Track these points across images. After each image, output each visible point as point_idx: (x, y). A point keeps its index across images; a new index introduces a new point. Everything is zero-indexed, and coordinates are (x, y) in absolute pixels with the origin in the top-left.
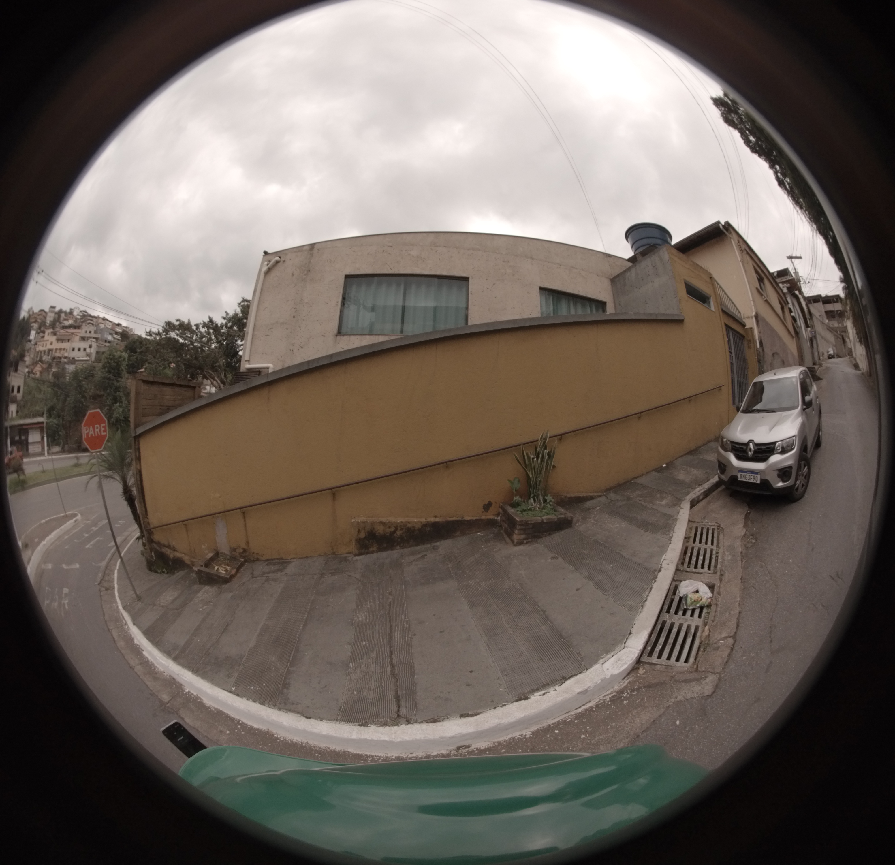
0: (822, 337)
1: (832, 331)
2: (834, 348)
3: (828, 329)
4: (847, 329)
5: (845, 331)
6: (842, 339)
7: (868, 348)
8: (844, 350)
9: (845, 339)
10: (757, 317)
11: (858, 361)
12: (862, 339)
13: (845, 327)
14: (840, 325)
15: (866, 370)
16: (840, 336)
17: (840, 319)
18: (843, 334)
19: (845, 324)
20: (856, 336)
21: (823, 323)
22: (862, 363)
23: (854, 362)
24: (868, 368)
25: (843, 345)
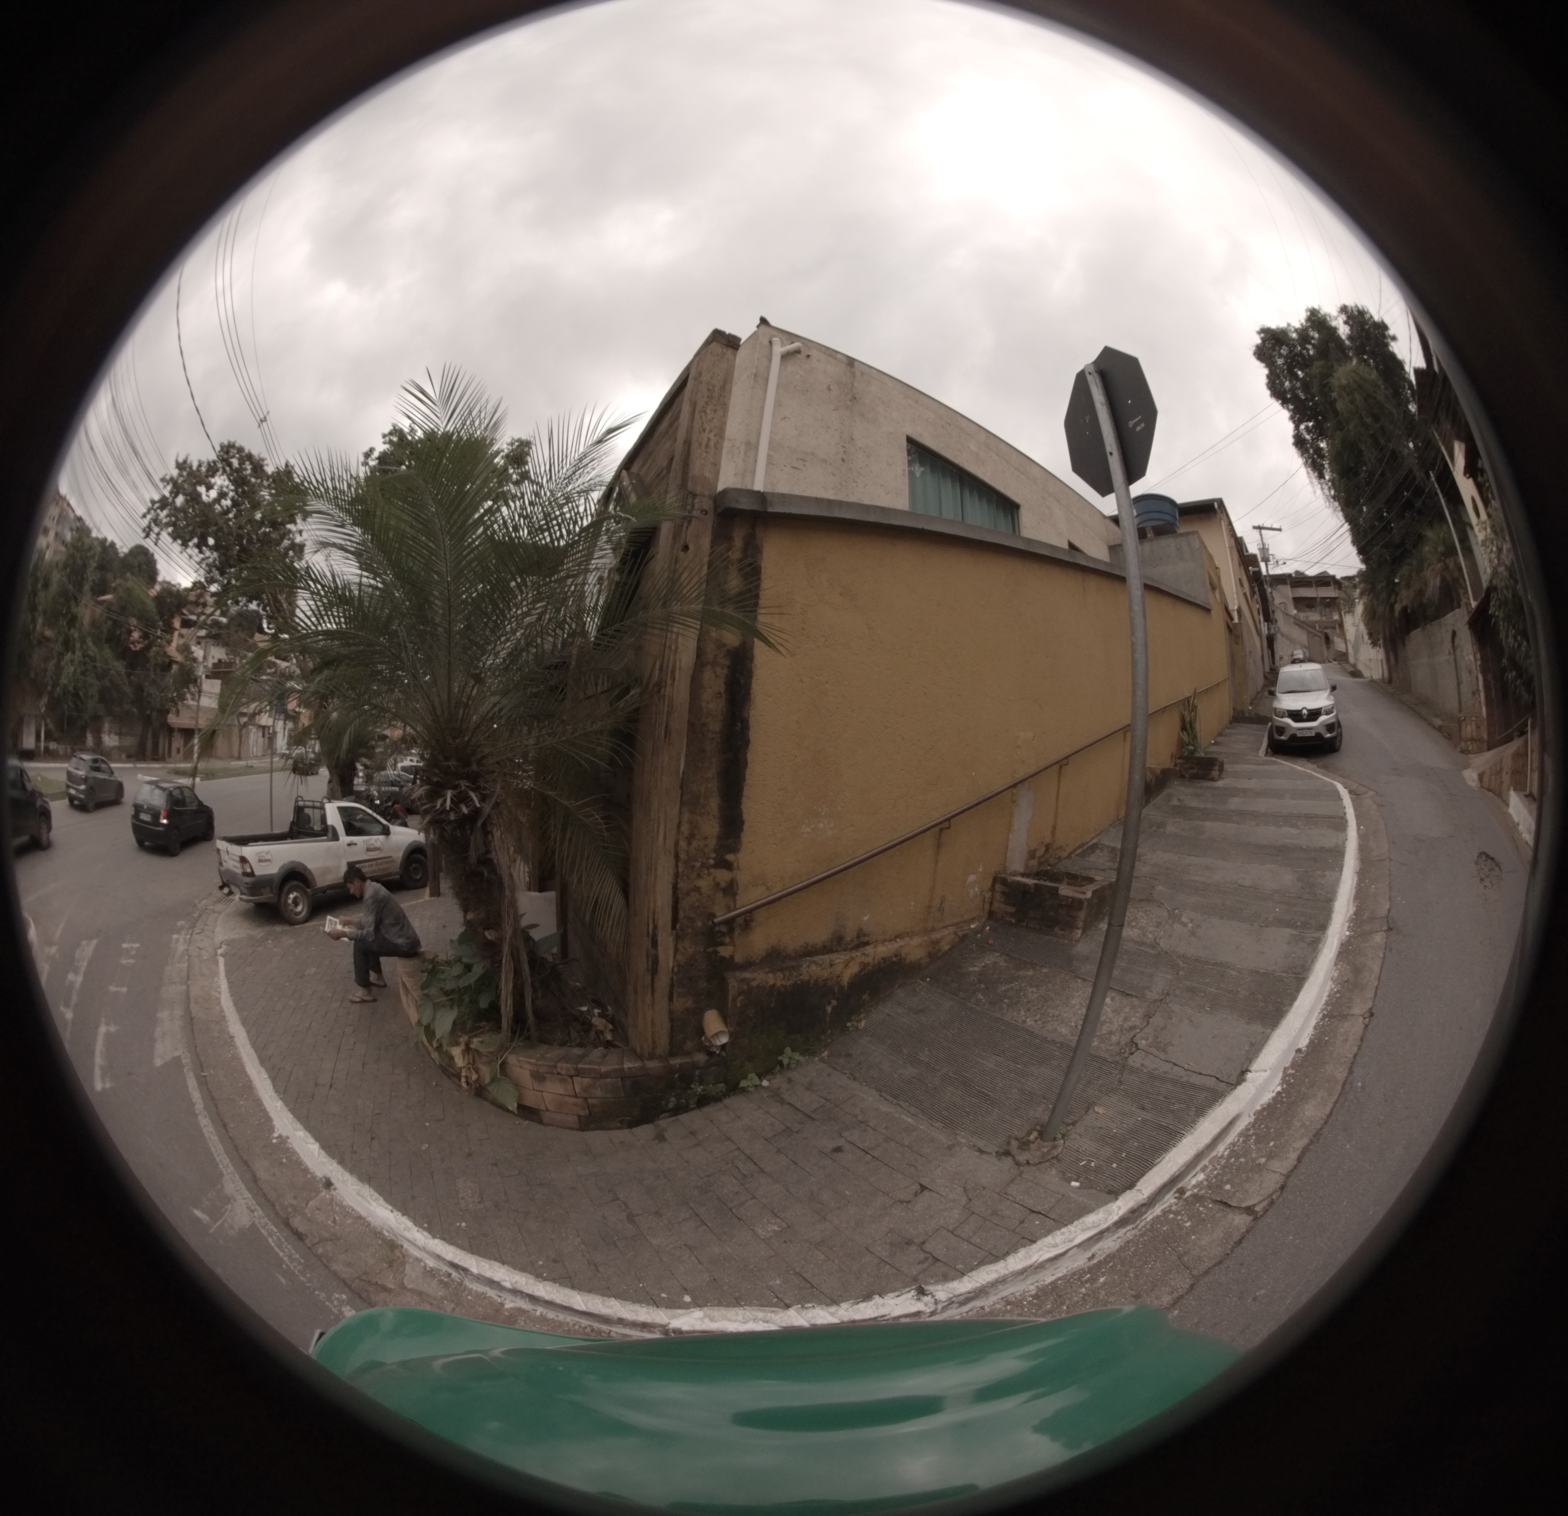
0: (1283, 635)
1: (1305, 626)
2: (1305, 650)
3: (1296, 624)
4: (1341, 625)
5: (1334, 628)
6: (1323, 638)
7: (1391, 653)
8: (1326, 653)
9: (1331, 637)
10: (1239, 611)
11: (1360, 667)
12: (1381, 641)
13: (1336, 621)
14: (1324, 618)
15: (1380, 677)
16: (1320, 634)
17: (1327, 610)
18: (1327, 631)
19: (1336, 617)
20: (1366, 637)
21: (1288, 615)
22: (1371, 669)
23: (1351, 669)
24: (1386, 675)
25: (1324, 647)
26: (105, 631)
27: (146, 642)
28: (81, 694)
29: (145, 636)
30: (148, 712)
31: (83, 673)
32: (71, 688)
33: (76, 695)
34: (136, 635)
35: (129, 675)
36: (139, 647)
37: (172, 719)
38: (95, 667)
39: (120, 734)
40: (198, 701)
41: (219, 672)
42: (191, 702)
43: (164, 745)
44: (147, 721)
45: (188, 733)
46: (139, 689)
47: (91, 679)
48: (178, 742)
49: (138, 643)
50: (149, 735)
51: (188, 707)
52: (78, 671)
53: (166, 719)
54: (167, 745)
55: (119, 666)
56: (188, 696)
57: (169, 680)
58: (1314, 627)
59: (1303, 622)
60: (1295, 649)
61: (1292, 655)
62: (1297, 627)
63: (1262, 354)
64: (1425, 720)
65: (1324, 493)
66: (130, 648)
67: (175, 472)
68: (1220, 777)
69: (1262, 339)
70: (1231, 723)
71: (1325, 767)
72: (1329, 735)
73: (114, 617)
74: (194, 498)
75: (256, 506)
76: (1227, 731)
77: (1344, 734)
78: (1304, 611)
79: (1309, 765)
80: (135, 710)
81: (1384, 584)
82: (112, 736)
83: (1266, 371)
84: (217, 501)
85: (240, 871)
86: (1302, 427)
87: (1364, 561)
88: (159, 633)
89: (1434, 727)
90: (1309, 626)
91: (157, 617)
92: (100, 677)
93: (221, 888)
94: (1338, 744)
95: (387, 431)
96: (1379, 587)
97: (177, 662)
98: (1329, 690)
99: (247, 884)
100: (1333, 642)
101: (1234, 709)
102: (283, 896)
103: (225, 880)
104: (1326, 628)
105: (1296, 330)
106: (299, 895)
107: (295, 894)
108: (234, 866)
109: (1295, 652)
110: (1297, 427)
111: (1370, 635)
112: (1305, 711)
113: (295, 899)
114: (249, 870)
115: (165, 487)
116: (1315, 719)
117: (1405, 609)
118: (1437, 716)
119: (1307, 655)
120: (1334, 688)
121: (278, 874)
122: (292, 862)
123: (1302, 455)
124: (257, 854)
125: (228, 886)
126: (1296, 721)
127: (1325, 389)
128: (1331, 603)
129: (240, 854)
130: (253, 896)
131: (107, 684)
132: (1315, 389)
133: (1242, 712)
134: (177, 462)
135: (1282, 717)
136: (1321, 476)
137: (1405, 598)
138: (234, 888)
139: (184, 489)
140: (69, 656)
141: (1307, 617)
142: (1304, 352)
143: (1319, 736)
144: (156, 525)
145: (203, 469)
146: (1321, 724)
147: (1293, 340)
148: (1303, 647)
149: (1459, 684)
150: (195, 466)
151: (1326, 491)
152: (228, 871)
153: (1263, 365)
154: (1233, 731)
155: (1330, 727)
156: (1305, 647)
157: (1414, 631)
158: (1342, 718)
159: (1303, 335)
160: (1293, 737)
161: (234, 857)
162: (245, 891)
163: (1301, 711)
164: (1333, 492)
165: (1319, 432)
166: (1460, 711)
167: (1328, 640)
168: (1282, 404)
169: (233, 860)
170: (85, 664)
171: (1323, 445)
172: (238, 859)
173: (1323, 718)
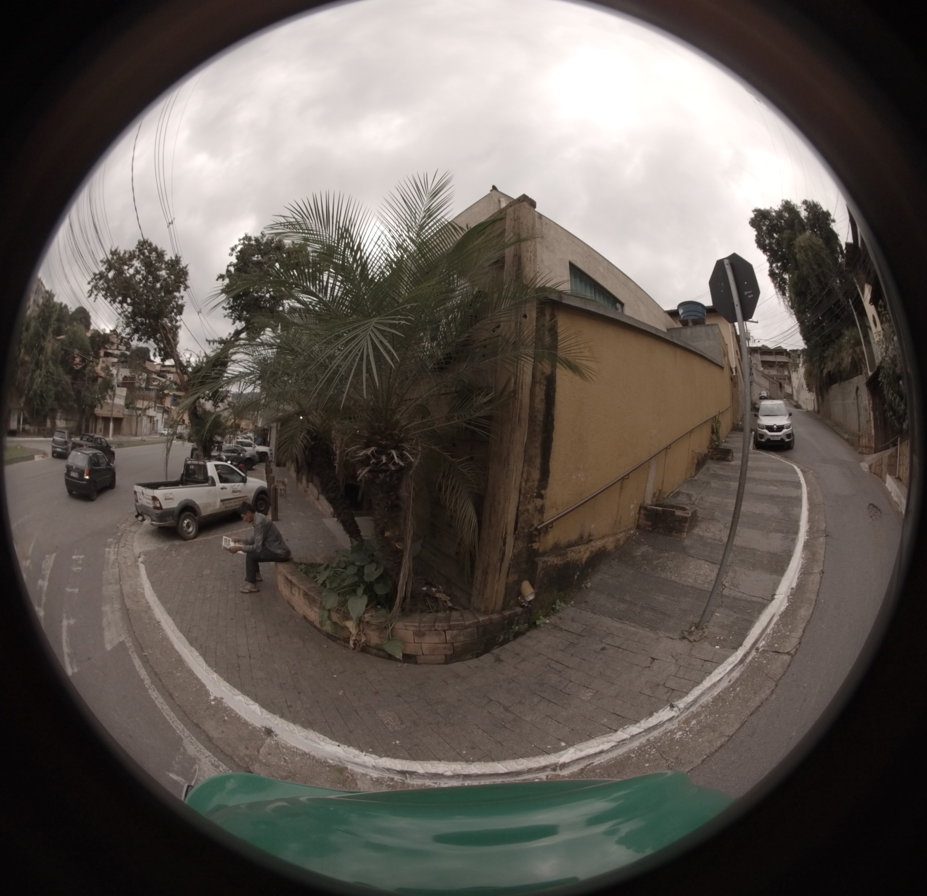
0: (756, 383)
1: (767, 378)
3: (763, 376)
4: (790, 378)
5: (785, 379)
6: (778, 385)
7: (820, 396)
8: (780, 394)
9: (783, 385)
10: (736, 368)
11: (801, 403)
12: (814, 389)
13: (786, 375)
14: (779, 374)
15: (813, 409)
16: (776, 383)
17: (781, 369)
18: (781, 381)
19: (786, 373)
20: (805, 386)
21: (758, 370)
22: (807, 404)
23: (795, 404)
24: (816, 408)
25: (779, 390)
26: (60, 357)
27: (84, 364)
28: (44, 395)
29: (83, 360)
30: (84, 407)
31: (46, 383)
32: (39, 392)
33: (42, 396)
34: (78, 360)
35: (73, 384)
36: (79, 367)
37: (98, 411)
38: (53, 379)
39: (66, 420)
40: (113, 400)
41: (127, 383)
42: (109, 401)
43: (92, 427)
44: (83, 412)
45: (106, 420)
46: (79, 392)
47: (50, 386)
48: (100, 425)
49: (79, 364)
50: (84, 421)
51: (108, 404)
52: (43, 381)
53: (94, 411)
54: (94, 427)
55: (67, 379)
56: (108, 397)
57: (96, 388)
58: (773, 378)
59: (767, 375)
60: (762, 390)
61: (760, 394)
62: (763, 378)
63: (754, 223)
64: (839, 435)
65: (785, 304)
66: (74, 368)
67: (110, 257)
68: (733, 460)
69: (755, 215)
70: (731, 431)
71: (786, 458)
72: (787, 440)
73: (65, 348)
74: (120, 273)
75: (157, 279)
76: (730, 435)
77: (795, 440)
78: (767, 369)
79: (777, 455)
80: (76, 405)
81: (818, 357)
82: (62, 421)
83: (756, 233)
84: (134, 276)
85: (151, 506)
86: (774, 265)
87: (806, 344)
88: (91, 359)
89: (844, 439)
90: (769, 377)
91: (90, 349)
92: (56, 385)
93: (137, 516)
94: (792, 445)
95: (241, 237)
96: (815, 359)
97: (101, 377)
98: (788, 416)
99: (156, 514)
100: (784, 387)
101: (733, 423)
102: (180, 522)
103: (140, 512)
104: (780, 379)
105: (775, 211)
106: (190, 521)
107: (188, 520)
108: (147, 503)
109: (762, 392)
110: (771, 266)
111: (808, 385)
112: (775, 426)
113: (188, 523)
114: (158, 505)
115: (103, 266)
116: (780, 431)
117: (829, 372)
118: (846, 433)
119: (769, 394)
120: (790, 415)
121: (177, 507)
122: (187, 500)
123: (773, 281)
124: (164, 495)
125: (142, 515)
126: (770, 431)
127: (790, 246)
128: (783, 365)
129: (152, 495)
130: (160, 522)
131: (60, 389)
132: (784, 245)
133: (738, 425)
134: (111, 251)
135: (763, 429)
136: (784, 294)
137: (830, 366)
138: (145, 516)
139: (115, 266)
140: (38, 372)
141: (769, 373)
142: (779, 223)
143: (782, 440)
144: (96, 289)
145: (127, 256)
146: (784, 433)
147: (773, 216)
148: (766, 389)
149: (859, 416)
150: (122, 253)
151: (787, 303)
152: (142, 506)
153: (754, 229)
154: (733, 436)
155: (789, 436)
156: (768, 390)
157: (834, 385)
158: (794, 431)
159: (779, 214)
160: (768, 440)
161: (147, 497)
162: (155, 519)
163: (773, 426)
164: (790, 304)
165: (784, 268)
166: (859, 431)
167: (781, 386)
168: (764, 252)
169: (146, 498)
170: (47, 377)
171: (786, 276)
172: (151, 498)
173: (785, 431)
